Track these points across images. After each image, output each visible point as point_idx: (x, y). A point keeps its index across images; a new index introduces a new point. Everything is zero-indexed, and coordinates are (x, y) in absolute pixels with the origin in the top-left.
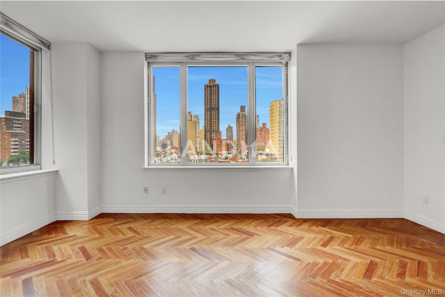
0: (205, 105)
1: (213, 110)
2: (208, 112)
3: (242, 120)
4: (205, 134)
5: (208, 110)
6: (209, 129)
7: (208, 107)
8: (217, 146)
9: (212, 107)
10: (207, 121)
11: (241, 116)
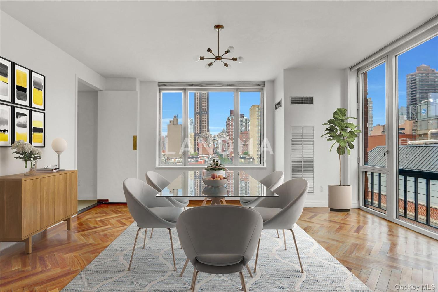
0: (195, 109)
1: (203, 114)
2: (197, 116)
3: (231, 123)
4: (195, 137)
5: (197, 114)
6: (198, 133)
7: (197, 111)
8: (203, 150)
9: (202, 111)
10: (196, 125)
11: (230, 120)
